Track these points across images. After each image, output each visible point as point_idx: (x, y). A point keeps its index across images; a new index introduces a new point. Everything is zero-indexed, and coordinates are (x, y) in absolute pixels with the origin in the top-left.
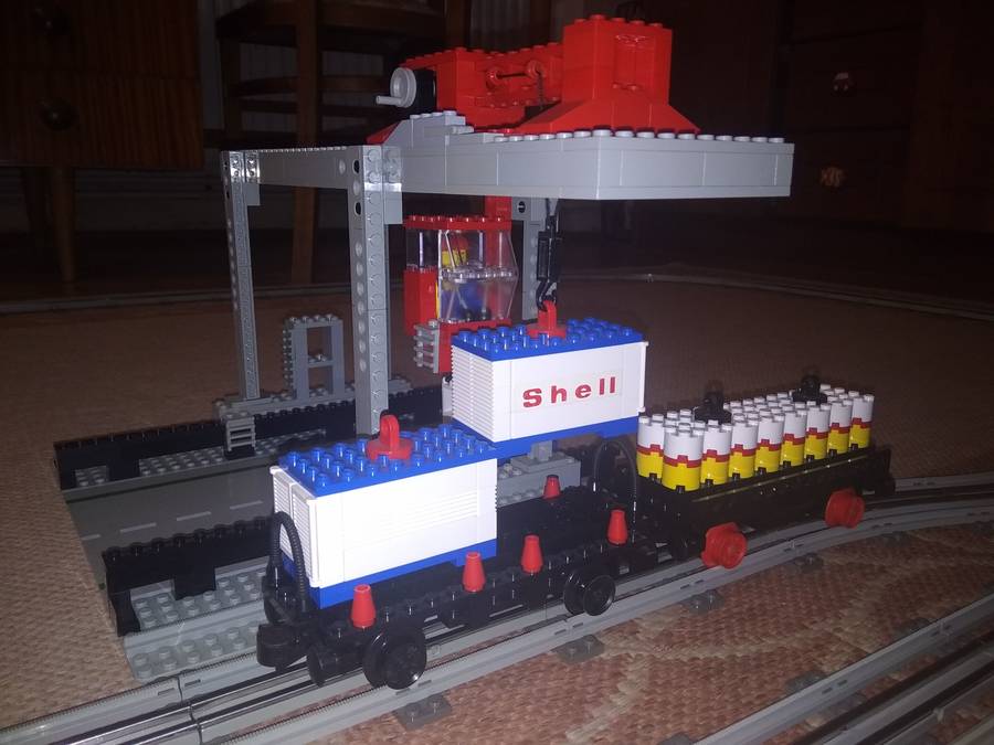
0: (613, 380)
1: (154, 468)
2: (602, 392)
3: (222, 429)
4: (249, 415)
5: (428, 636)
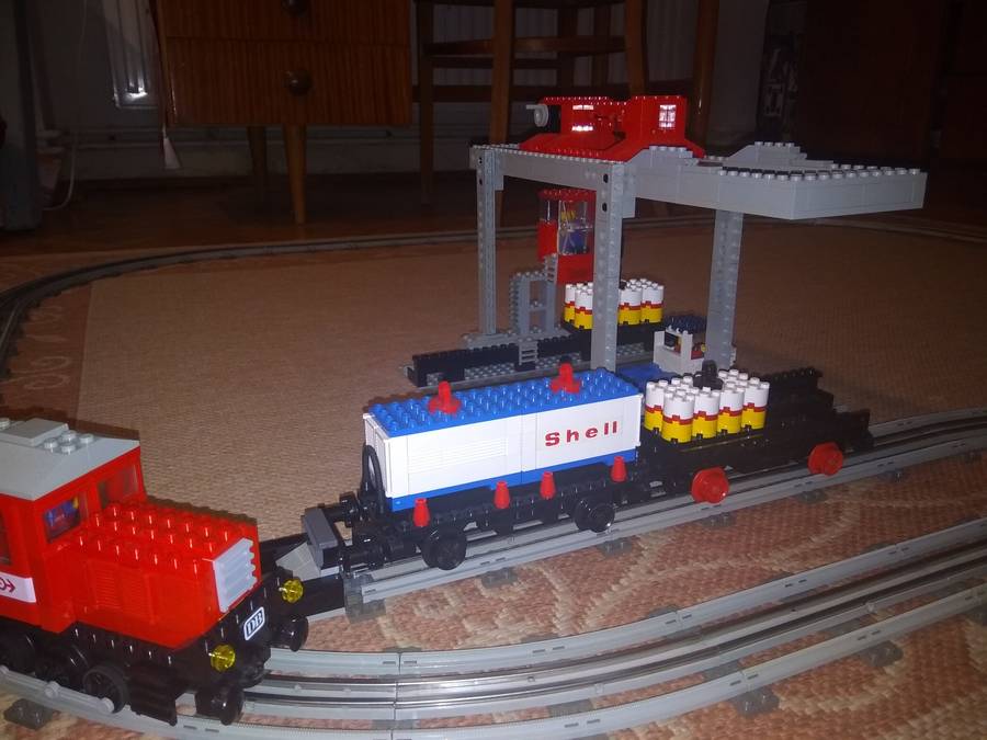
0: (615, 424)
1: (472, 376)
2: (606, 432)
3: (517, 349)
4: (533, 340)
5: (469, 539)
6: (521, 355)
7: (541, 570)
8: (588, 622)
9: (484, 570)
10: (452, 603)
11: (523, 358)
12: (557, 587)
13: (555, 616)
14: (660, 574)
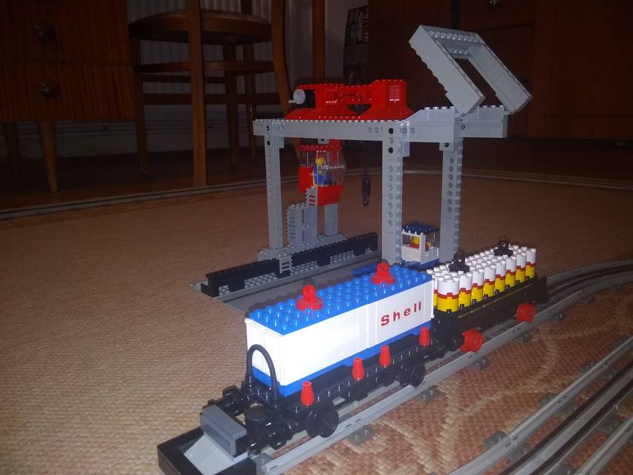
0: (420, 303)
2: (415, 311)
3: (278, 262)
6: (281, 266)
7: (386, 423)
8: (444, 458)
9: (350, 431)
10: (337, 464)
11: (283, 268)
12: (406, 434)
13: (418, 458)
14: (468, 410)
